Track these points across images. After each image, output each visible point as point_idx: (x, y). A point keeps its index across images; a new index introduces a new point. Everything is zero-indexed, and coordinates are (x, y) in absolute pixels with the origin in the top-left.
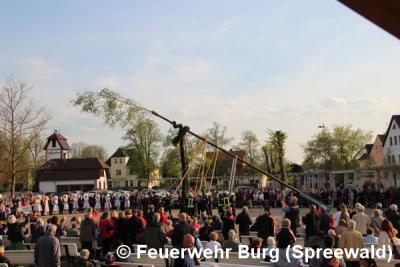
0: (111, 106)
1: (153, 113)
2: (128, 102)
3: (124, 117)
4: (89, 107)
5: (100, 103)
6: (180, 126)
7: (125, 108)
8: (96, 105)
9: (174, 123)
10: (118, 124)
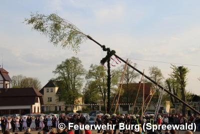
0: (57, 27)
1: (89, 37)
2: (70, 26)
3: (66, 39)
4: (39, 27)
5: (49, 24)
6: (108, 50)
7: (67, 31)
8: (45, 26)
9: (103, 47)
10: (60, 43)
